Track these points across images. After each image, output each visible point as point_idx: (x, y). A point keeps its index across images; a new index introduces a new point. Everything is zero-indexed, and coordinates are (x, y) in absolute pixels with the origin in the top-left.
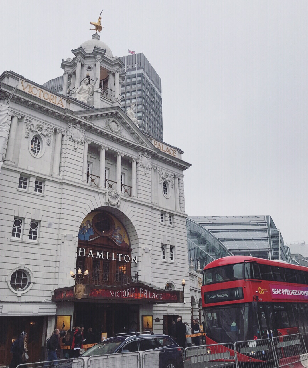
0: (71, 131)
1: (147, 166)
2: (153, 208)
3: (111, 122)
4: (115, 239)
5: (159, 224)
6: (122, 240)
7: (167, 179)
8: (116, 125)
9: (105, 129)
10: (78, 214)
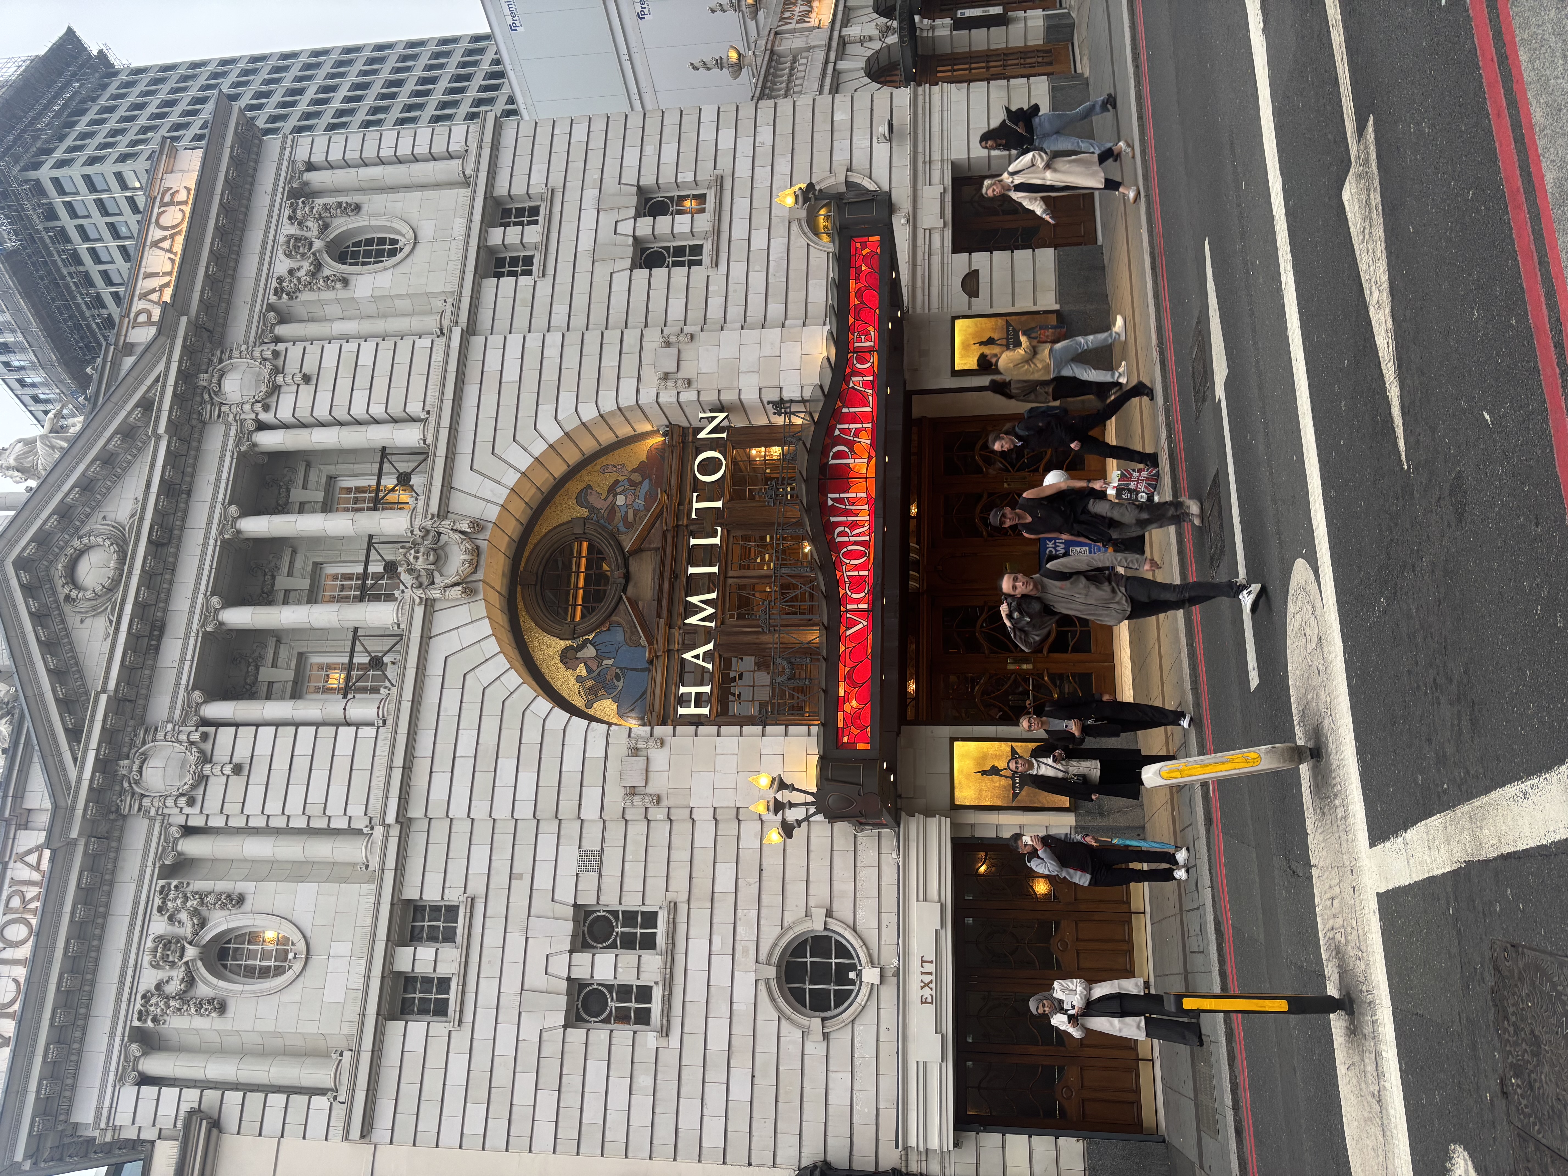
0: (156, 800)
1: (265, 370)
2: (470, 331)
3: (76, 590)
4: (630, 518)
5: (544, 288)
7: (318, 243)
8: (85, 556)
9: (114, 620)
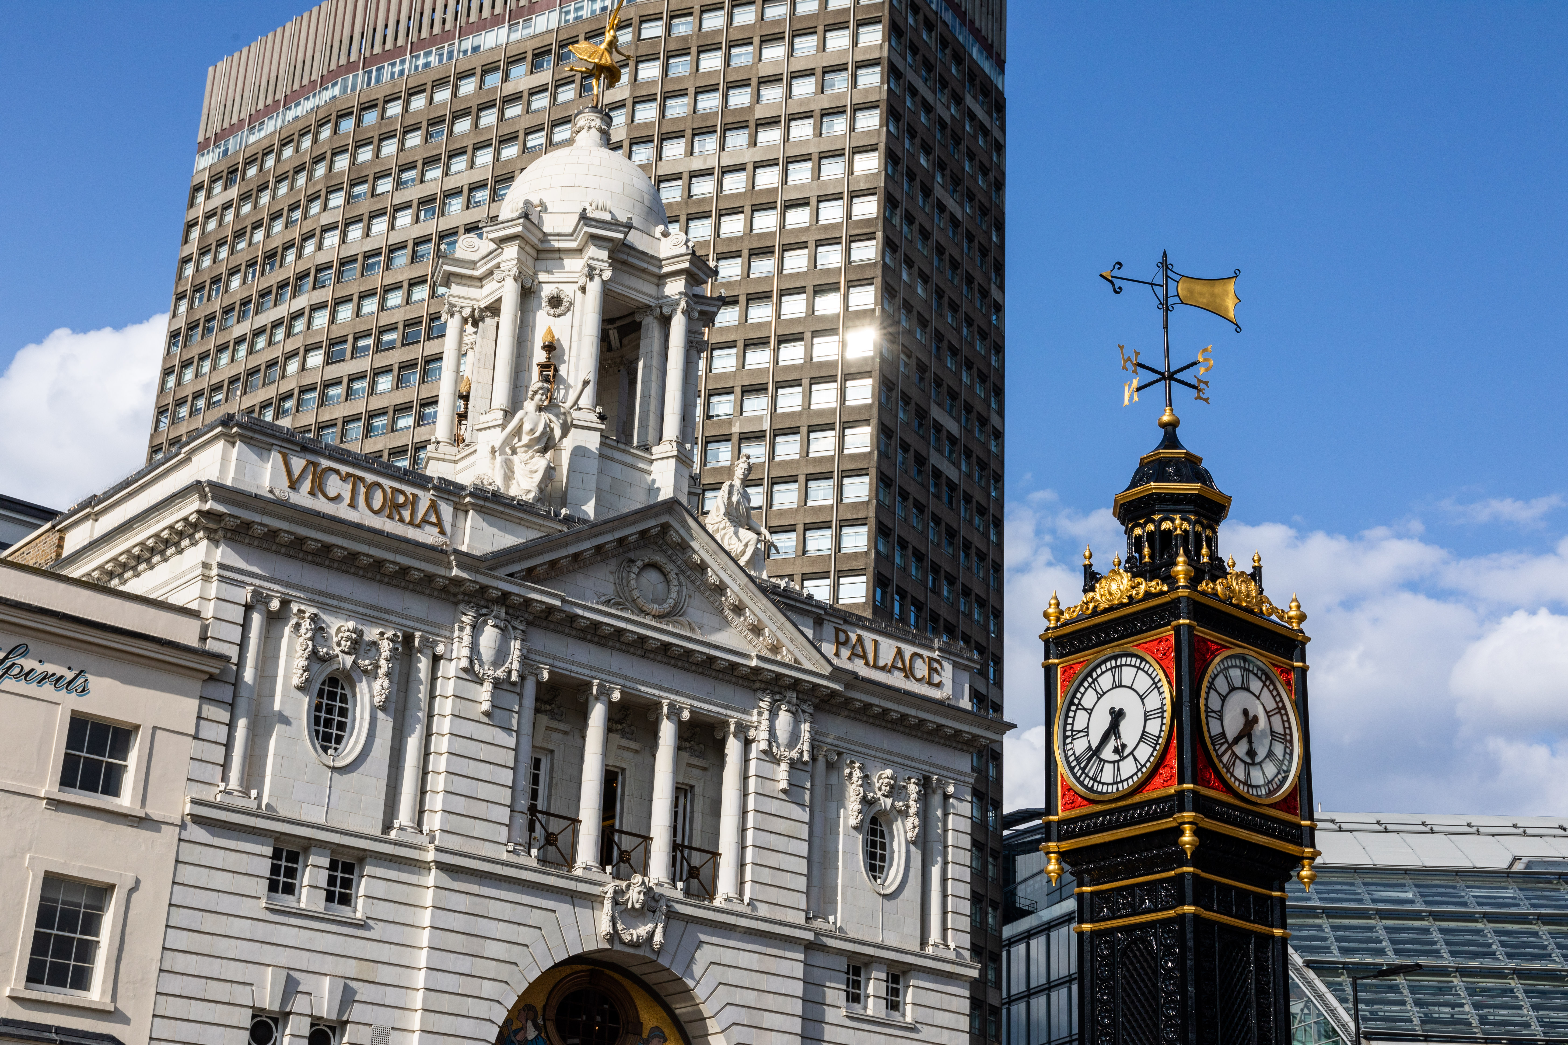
1: (794, 754)
2: (810, 946)
3: (636, 570)
7: (887, 803)
8: (662, 579)
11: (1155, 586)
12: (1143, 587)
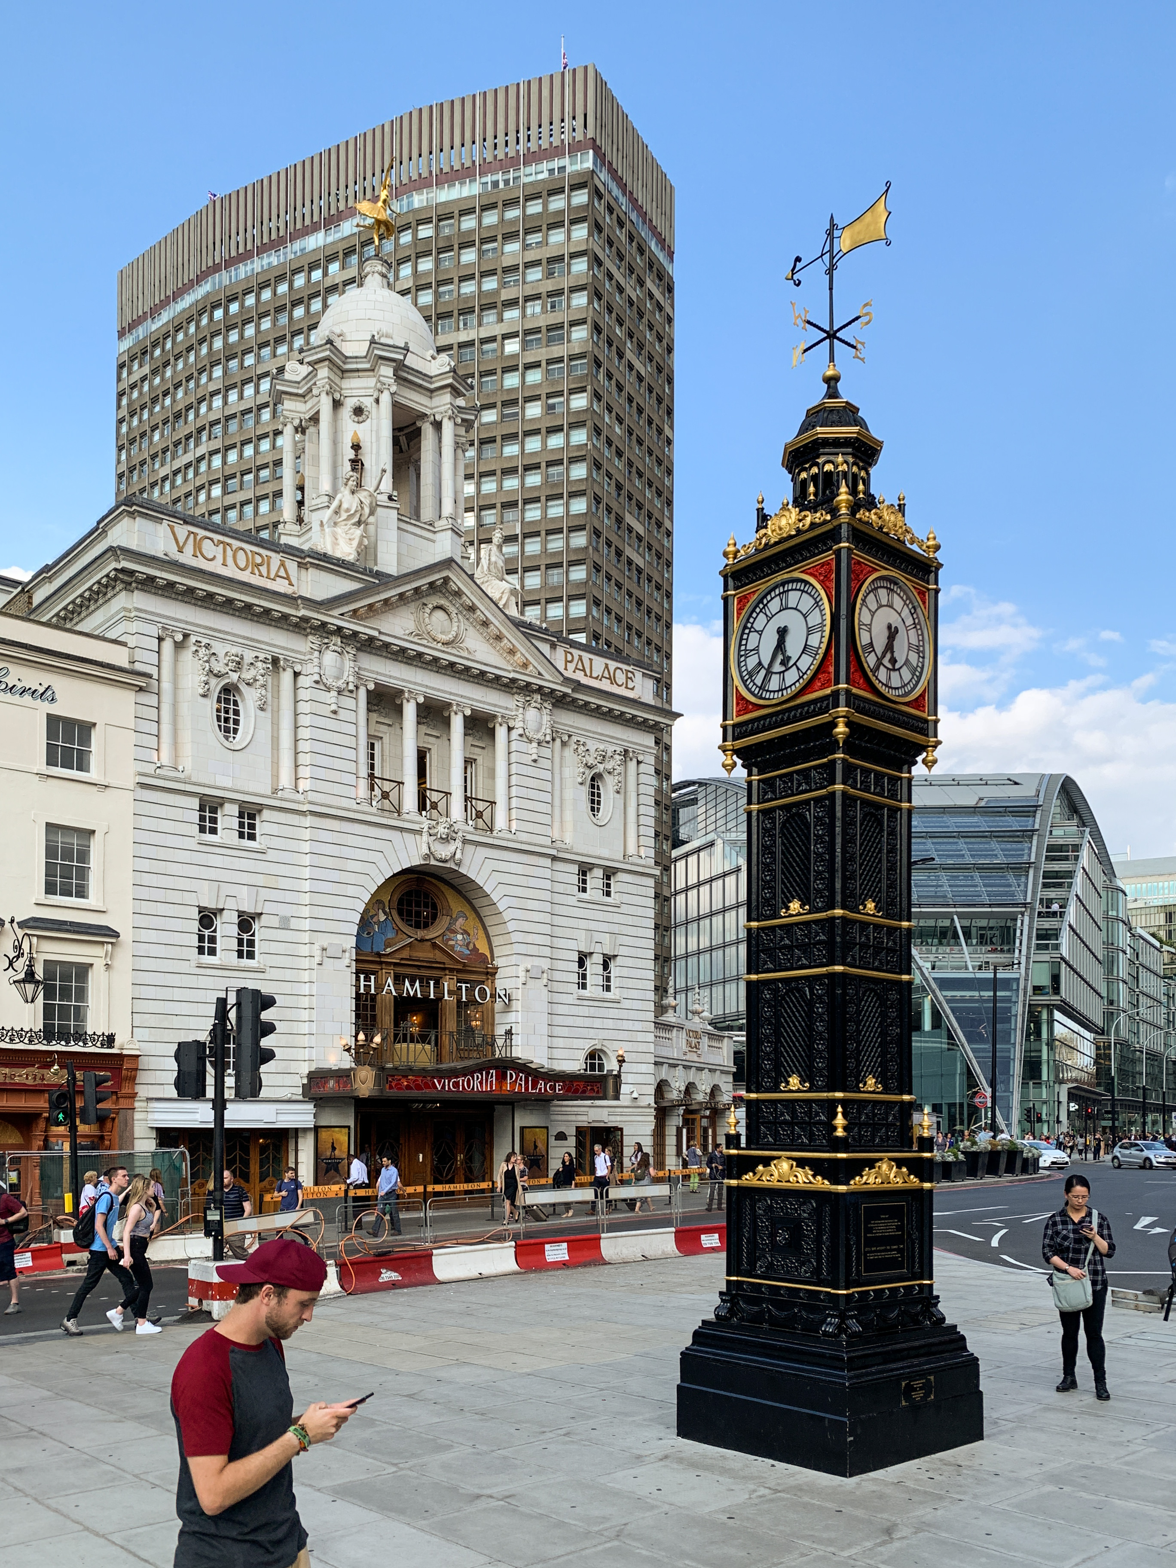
0: (317, 659)
1: (540, 736)
2: (555, 858)
3: (428, 611)
4: (451, 943)
5: (572, 900)
6: (471, 946)
7: (601, 768)
9: (411, 639)
10: (351, 890)
11: (821, 516)
12: (808, 521)
